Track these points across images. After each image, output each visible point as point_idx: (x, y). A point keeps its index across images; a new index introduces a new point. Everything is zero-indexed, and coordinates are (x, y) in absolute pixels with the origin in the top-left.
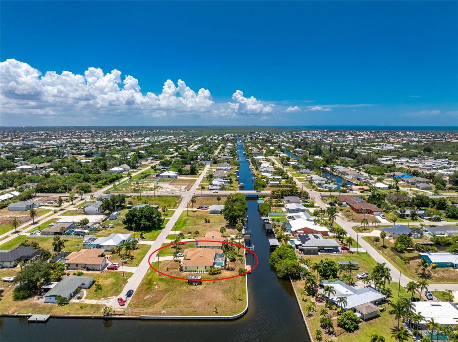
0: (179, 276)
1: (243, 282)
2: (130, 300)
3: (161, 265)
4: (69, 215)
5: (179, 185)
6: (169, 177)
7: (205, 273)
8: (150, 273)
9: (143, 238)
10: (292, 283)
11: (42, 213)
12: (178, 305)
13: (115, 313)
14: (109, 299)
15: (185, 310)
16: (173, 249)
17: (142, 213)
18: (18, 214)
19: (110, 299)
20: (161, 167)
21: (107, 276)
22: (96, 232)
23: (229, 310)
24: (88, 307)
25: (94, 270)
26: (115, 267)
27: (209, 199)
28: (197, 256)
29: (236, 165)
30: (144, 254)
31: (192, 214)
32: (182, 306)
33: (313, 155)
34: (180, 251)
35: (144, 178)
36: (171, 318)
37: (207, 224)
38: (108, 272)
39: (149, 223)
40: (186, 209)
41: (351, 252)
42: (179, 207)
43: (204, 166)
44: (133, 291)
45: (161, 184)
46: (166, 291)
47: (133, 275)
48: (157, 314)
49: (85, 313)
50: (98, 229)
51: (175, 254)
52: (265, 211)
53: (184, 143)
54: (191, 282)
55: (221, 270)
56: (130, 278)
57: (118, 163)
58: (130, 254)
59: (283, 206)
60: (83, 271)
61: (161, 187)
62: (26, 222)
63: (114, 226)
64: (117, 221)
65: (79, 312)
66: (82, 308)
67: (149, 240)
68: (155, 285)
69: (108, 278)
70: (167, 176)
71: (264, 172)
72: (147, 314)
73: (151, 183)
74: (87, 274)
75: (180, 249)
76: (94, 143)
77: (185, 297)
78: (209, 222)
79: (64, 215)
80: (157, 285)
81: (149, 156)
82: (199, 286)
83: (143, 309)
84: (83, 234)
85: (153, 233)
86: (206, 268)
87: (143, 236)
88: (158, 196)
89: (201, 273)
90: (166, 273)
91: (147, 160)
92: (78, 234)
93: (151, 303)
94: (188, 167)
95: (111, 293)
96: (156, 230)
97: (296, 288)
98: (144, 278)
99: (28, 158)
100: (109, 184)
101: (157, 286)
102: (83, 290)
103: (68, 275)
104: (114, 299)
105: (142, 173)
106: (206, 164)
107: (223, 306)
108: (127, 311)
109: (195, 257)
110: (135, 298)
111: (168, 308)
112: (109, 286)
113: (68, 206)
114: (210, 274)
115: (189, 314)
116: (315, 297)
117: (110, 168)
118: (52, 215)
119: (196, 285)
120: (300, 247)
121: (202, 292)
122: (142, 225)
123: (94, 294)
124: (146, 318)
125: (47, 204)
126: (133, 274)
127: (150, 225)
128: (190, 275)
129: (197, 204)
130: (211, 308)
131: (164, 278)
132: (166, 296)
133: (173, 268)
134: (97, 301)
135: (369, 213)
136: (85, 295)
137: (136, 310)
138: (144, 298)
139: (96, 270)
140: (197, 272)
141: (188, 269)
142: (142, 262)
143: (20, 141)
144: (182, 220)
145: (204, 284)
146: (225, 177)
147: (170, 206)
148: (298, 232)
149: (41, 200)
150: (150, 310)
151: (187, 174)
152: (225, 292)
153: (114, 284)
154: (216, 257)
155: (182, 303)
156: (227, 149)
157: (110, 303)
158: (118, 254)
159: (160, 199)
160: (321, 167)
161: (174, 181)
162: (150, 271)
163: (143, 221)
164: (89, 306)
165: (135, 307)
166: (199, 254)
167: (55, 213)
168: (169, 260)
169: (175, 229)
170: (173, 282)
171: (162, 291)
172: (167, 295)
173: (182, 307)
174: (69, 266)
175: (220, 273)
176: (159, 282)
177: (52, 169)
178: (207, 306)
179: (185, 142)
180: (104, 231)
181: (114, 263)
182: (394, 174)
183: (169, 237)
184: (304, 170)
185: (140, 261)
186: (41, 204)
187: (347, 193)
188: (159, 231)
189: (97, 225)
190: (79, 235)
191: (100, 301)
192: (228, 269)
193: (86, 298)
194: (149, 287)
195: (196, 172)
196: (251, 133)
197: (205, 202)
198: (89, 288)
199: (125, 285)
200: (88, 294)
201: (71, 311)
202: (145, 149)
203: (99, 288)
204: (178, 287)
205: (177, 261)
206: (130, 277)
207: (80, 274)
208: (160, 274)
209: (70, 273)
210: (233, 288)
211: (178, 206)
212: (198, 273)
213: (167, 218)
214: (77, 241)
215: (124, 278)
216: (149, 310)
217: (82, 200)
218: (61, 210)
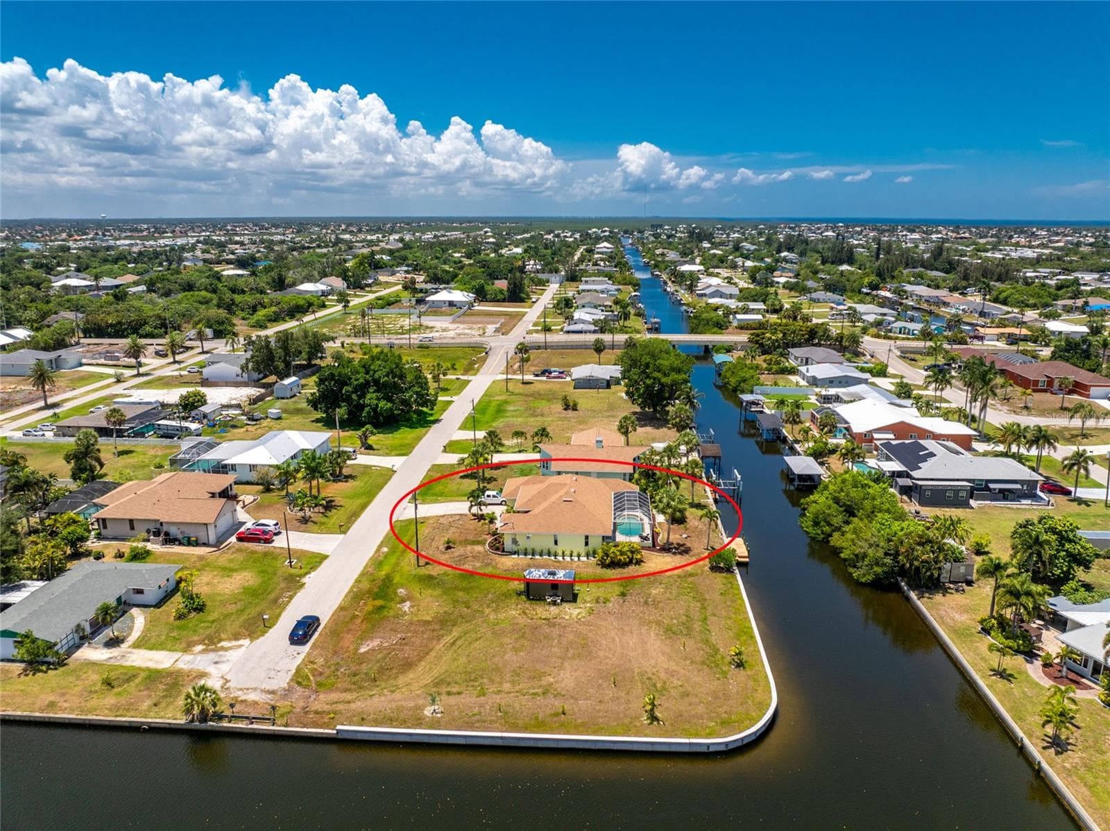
0: (489, 570)
1: (730, 593)
2: (302, 656)
3: (424, 531)
4: (157, 388)
5: (480, 323)
6: (451, 304)
7: (584, 559)
8: (386, 556)
9: (369, 448)
10: (919, 603)
11: (82, 383)
12: (492, 681)
13: (238, 708)
14: (223, 649)
15: (522, 705)
16: (467, 481)
17: (367, 373)
18: (11, 383)
19: (226, 649)
20: (429, 286)
21: (232, 565)
22: (225, 432)
23: (701, 709)
24: (137, 681)
25: (189, 543)
26: (264, 532)
27: (565, 353)
28: (554, 498)
29: (630, 284)
30: (370, 494)
31: (521, 389)
32: (507, 686)
33: (833, 263)
34: (488, 486)
35: (382, 308)
36: (462, 742)
37: (570, 413)
38: (239, 550)
39: (389, 405)
40: (504, 377)
41: (1080, 501)
42: (482, 371)
43: (544, 285)
44: (317, 619)
45: (427, 321)
46: (444, 622)
47: (326, 563)
48: (403, 723)
49: (116, 708)
50: (231, 423)
51: (475, 497)
52: (744, 381)
53: (488, 243)
54: (534, 592)
55: (644, 552)
56: (313, 574)
57: (316, 273)
58: (323, 495)
59: (793, 371)
60: (149, 546)
61: (427, 327)
62: (27, 403)
63: (284, 415)
64: (295, 402)
65: (94, 702)
66: (109, 684)
67: (388, 455)
68: (403, 601)
69: (236, 570)
70: (445, 302)
71: (713, 295)
72: (363, 721)
73: (402, 319)
74: (162, 555)
75: (490, 480)
76: (262, 242)
77: (516, 650)
78: (575, 409)
79: (142, 388)
80: (409, 598)
81: (399, 265)
82: (567, 606)
83: (348, 696)
84: (184, 432)
85: (405, 434)
86: (587, 544)
87: (370, 442)
88: (421, 347)
89: (568, 559)
90: (443, 558)
91: (393, 274)
92: (168, 435)
93: (381, 671)
94: (502, 284)
95: (233, 625)
96: (411, 427)
97: (942, 623)
98: (362, 574)
99: (87, 268)
100: (287, 318)
101: (408, 604)
102: (135, 611)
103: (99, 557)
104: (243, 649)
105: (379, 298)
106: (548, 282)
107: (673, 693)
108: (283, 705)
109: (544, 505)
110: (323, 648)
111: (449, 693)
112: (234, 599)
113: (162, 367)
114: (604, 565)
115: (540, 725)
116: (1038, 663)
117: (294, 284)
118: (108, 386)
119: (554, 603)
120: (902, 481)
121: (584, 629)
122: (367, 409)
123: (172, 630)
124: (359, 737)
125: (102, 361)
126: (326, 557)
127: (391, 409)
128: (529, 566)
129: (533, 365)
130: (628, 703)
131: (434, 573)
132: (443, 642)
133: (467, 542)
134: (177, 655)
135: (1070, 392)
136: (135, 635)
137: (321, 702)
138: (357, 649)
139: (197, 544)
140: (555, 556)
141: (523, 544)
142: (359, 520)
143: (87, 239)
144: (490, 402)
145: (585, 602)
146: (605, 306)
147: (453, 367)
148: (876, 436)
149: (88, 352)
150: (379, 701)
151: (498, 301)
152: (670, 632)
153: (253, 593)
154: (619, 508)
155: (508, 677)
156: (598, 253)
157: (224, 668)
158: (284, 493)
159: (426, 353)
160: (865, 290)
161: (464, 314)
162: (385, 549)
163: (371, 397)
164: (143, 675)
165: (320, 685)
166: (562, 493)
167: (119, 381)
168: (452, 515)
169: (472, 422)
170: (466, 590)
171: (428, 622)
172: (448, 639)
173: (504, 694)
174: (105, 527)
175: (639, 562)
176: (416, 589)
177: (143, 288)
178: (610, 692)
179: (491, 240)
180: (250, 428)
181: (262, 521)
182: (1086, 303)
183: (449, 447)
184: (820, 295)
185: (355, 515)
186: (84, 361)
187: (966, 344)
188: (419, 431)
189: (233, 412)
190: (171, 437)
191: (188, 657)
192: (667, 549)
193: (137, 645)
194: (381, 608)
195: (523, 295)
196: (653, 226)
197: (555, 361)
198: (158, 605)
199: (291, 598)
200: (147, 630)
201: (63, 695)
202: (391, 252)
203: (197, 606)
204: (487, 611)
205: (481, 517)
206: (313, 568)
207: (138, 556)
208: (422, 562)
209: (106, 552)
210: (696, 615)
211: (478, 370)
212: (560, 558)
213: (448, 398)
214: (160, 453)
215: (293, 571)
216: (376, 699)
217: (204, 352)
218: (139, 375)
